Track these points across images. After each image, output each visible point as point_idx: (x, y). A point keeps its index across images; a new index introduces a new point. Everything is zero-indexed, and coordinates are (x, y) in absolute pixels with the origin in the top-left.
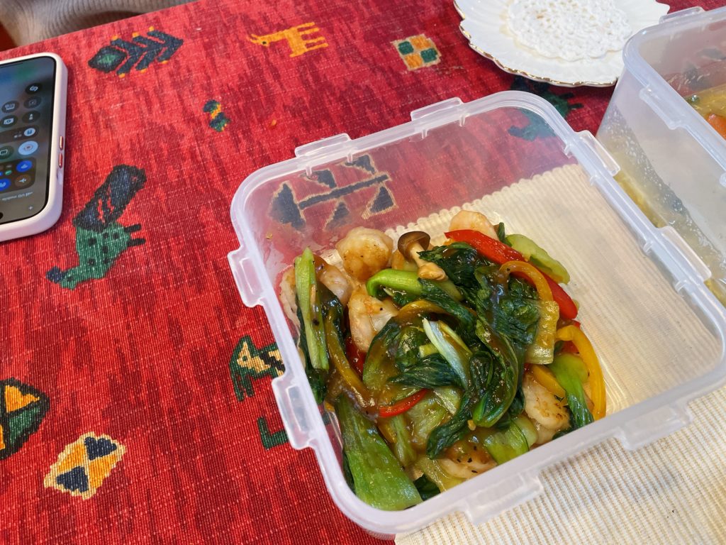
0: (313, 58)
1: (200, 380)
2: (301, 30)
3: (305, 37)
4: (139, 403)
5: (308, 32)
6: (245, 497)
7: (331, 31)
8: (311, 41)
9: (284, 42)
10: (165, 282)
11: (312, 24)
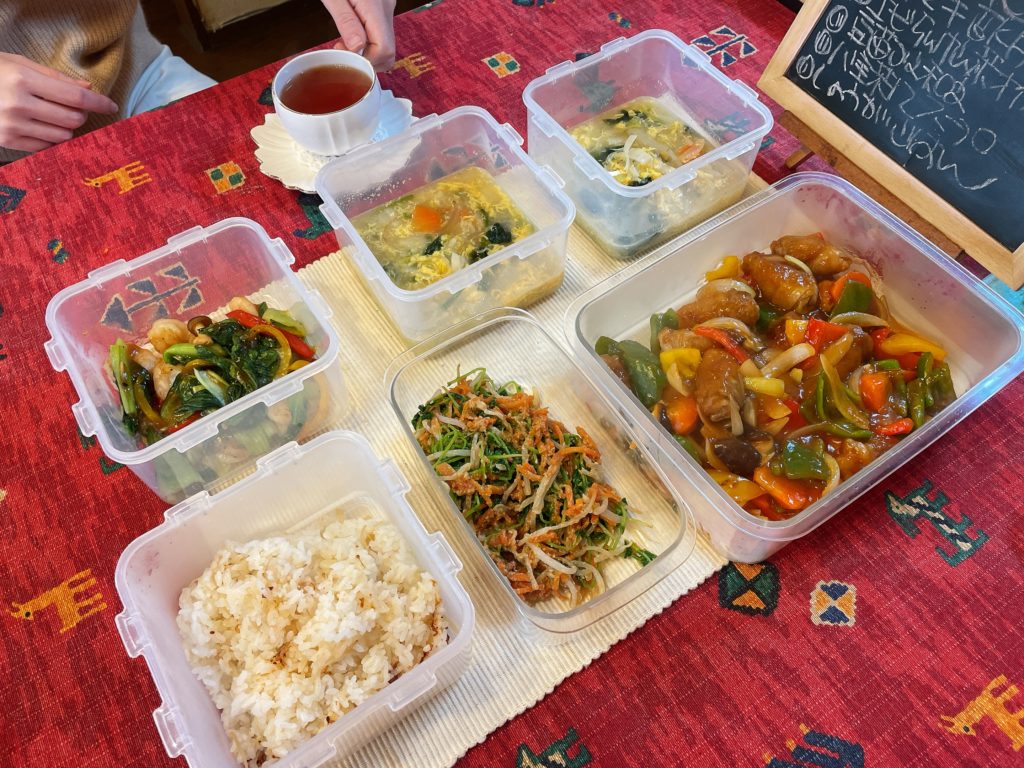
0: (139, 191)
1: (56, 442)
2: (127, 169)
3: (132, 175)
4: (13, 463)
5: (134, 170)
6: (92, 504)
7: (154, 167)
8: (137, 178)
9: (114, 181)
10: (25, 383)
11: (138, 162)
